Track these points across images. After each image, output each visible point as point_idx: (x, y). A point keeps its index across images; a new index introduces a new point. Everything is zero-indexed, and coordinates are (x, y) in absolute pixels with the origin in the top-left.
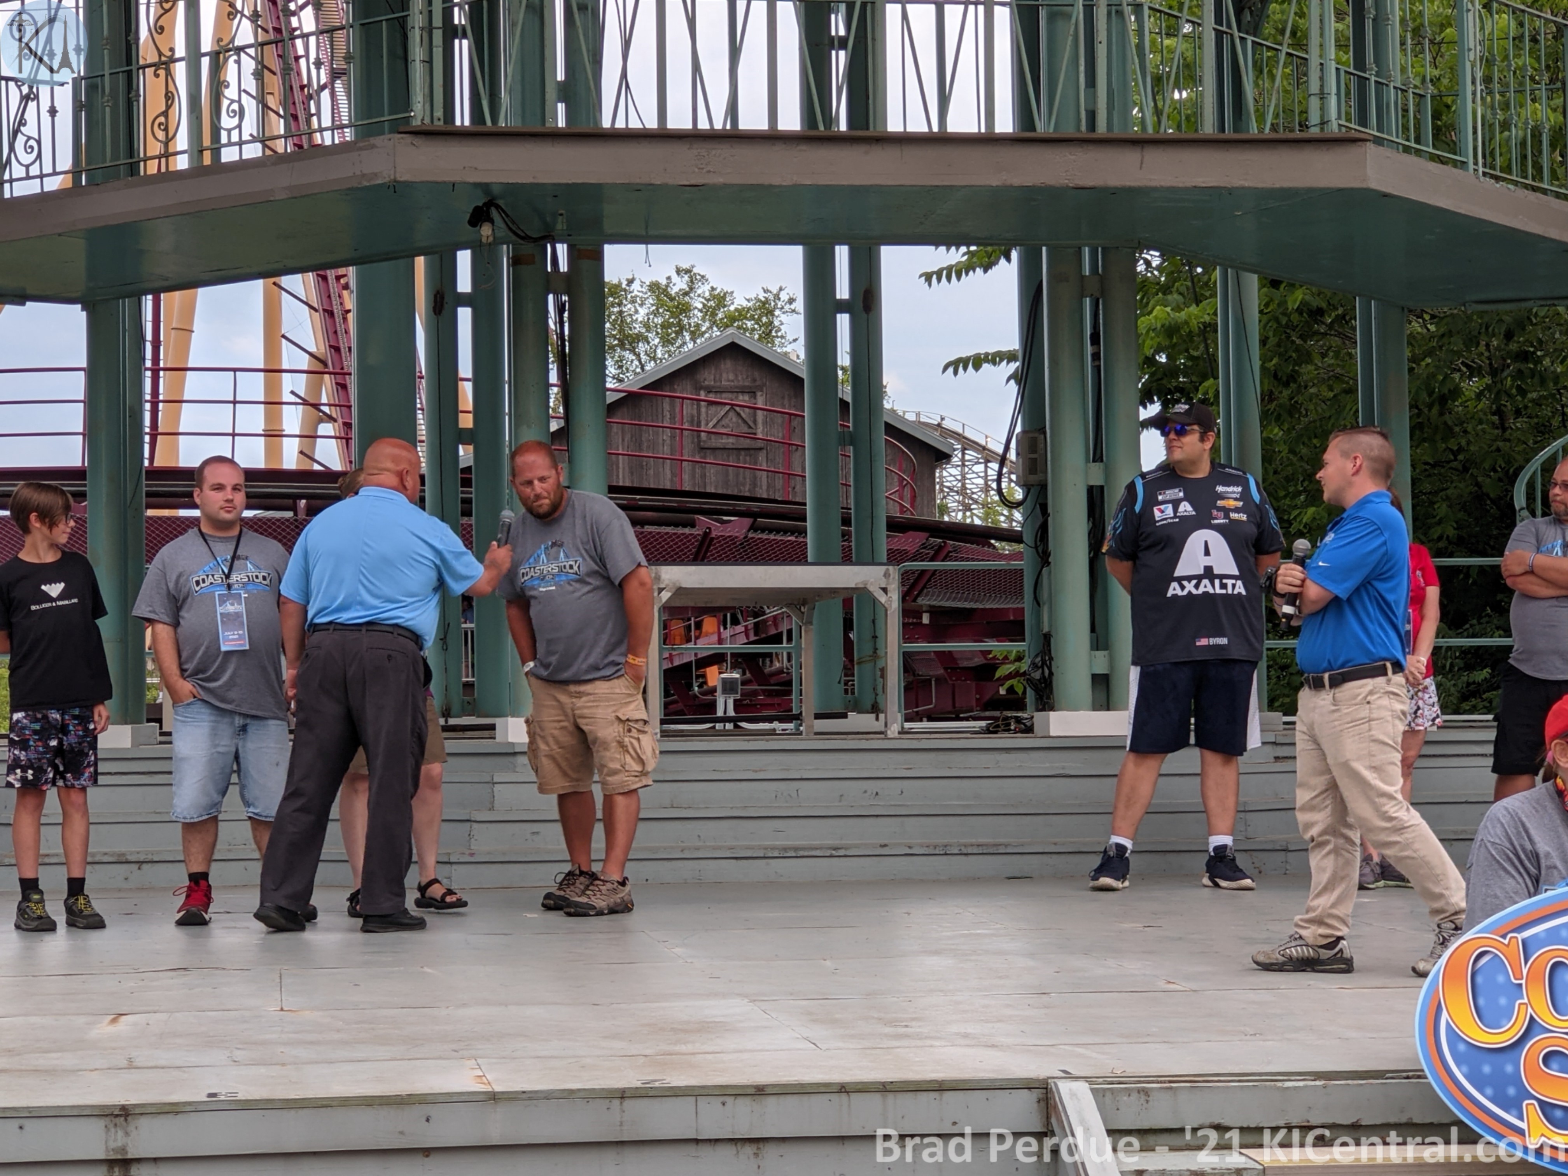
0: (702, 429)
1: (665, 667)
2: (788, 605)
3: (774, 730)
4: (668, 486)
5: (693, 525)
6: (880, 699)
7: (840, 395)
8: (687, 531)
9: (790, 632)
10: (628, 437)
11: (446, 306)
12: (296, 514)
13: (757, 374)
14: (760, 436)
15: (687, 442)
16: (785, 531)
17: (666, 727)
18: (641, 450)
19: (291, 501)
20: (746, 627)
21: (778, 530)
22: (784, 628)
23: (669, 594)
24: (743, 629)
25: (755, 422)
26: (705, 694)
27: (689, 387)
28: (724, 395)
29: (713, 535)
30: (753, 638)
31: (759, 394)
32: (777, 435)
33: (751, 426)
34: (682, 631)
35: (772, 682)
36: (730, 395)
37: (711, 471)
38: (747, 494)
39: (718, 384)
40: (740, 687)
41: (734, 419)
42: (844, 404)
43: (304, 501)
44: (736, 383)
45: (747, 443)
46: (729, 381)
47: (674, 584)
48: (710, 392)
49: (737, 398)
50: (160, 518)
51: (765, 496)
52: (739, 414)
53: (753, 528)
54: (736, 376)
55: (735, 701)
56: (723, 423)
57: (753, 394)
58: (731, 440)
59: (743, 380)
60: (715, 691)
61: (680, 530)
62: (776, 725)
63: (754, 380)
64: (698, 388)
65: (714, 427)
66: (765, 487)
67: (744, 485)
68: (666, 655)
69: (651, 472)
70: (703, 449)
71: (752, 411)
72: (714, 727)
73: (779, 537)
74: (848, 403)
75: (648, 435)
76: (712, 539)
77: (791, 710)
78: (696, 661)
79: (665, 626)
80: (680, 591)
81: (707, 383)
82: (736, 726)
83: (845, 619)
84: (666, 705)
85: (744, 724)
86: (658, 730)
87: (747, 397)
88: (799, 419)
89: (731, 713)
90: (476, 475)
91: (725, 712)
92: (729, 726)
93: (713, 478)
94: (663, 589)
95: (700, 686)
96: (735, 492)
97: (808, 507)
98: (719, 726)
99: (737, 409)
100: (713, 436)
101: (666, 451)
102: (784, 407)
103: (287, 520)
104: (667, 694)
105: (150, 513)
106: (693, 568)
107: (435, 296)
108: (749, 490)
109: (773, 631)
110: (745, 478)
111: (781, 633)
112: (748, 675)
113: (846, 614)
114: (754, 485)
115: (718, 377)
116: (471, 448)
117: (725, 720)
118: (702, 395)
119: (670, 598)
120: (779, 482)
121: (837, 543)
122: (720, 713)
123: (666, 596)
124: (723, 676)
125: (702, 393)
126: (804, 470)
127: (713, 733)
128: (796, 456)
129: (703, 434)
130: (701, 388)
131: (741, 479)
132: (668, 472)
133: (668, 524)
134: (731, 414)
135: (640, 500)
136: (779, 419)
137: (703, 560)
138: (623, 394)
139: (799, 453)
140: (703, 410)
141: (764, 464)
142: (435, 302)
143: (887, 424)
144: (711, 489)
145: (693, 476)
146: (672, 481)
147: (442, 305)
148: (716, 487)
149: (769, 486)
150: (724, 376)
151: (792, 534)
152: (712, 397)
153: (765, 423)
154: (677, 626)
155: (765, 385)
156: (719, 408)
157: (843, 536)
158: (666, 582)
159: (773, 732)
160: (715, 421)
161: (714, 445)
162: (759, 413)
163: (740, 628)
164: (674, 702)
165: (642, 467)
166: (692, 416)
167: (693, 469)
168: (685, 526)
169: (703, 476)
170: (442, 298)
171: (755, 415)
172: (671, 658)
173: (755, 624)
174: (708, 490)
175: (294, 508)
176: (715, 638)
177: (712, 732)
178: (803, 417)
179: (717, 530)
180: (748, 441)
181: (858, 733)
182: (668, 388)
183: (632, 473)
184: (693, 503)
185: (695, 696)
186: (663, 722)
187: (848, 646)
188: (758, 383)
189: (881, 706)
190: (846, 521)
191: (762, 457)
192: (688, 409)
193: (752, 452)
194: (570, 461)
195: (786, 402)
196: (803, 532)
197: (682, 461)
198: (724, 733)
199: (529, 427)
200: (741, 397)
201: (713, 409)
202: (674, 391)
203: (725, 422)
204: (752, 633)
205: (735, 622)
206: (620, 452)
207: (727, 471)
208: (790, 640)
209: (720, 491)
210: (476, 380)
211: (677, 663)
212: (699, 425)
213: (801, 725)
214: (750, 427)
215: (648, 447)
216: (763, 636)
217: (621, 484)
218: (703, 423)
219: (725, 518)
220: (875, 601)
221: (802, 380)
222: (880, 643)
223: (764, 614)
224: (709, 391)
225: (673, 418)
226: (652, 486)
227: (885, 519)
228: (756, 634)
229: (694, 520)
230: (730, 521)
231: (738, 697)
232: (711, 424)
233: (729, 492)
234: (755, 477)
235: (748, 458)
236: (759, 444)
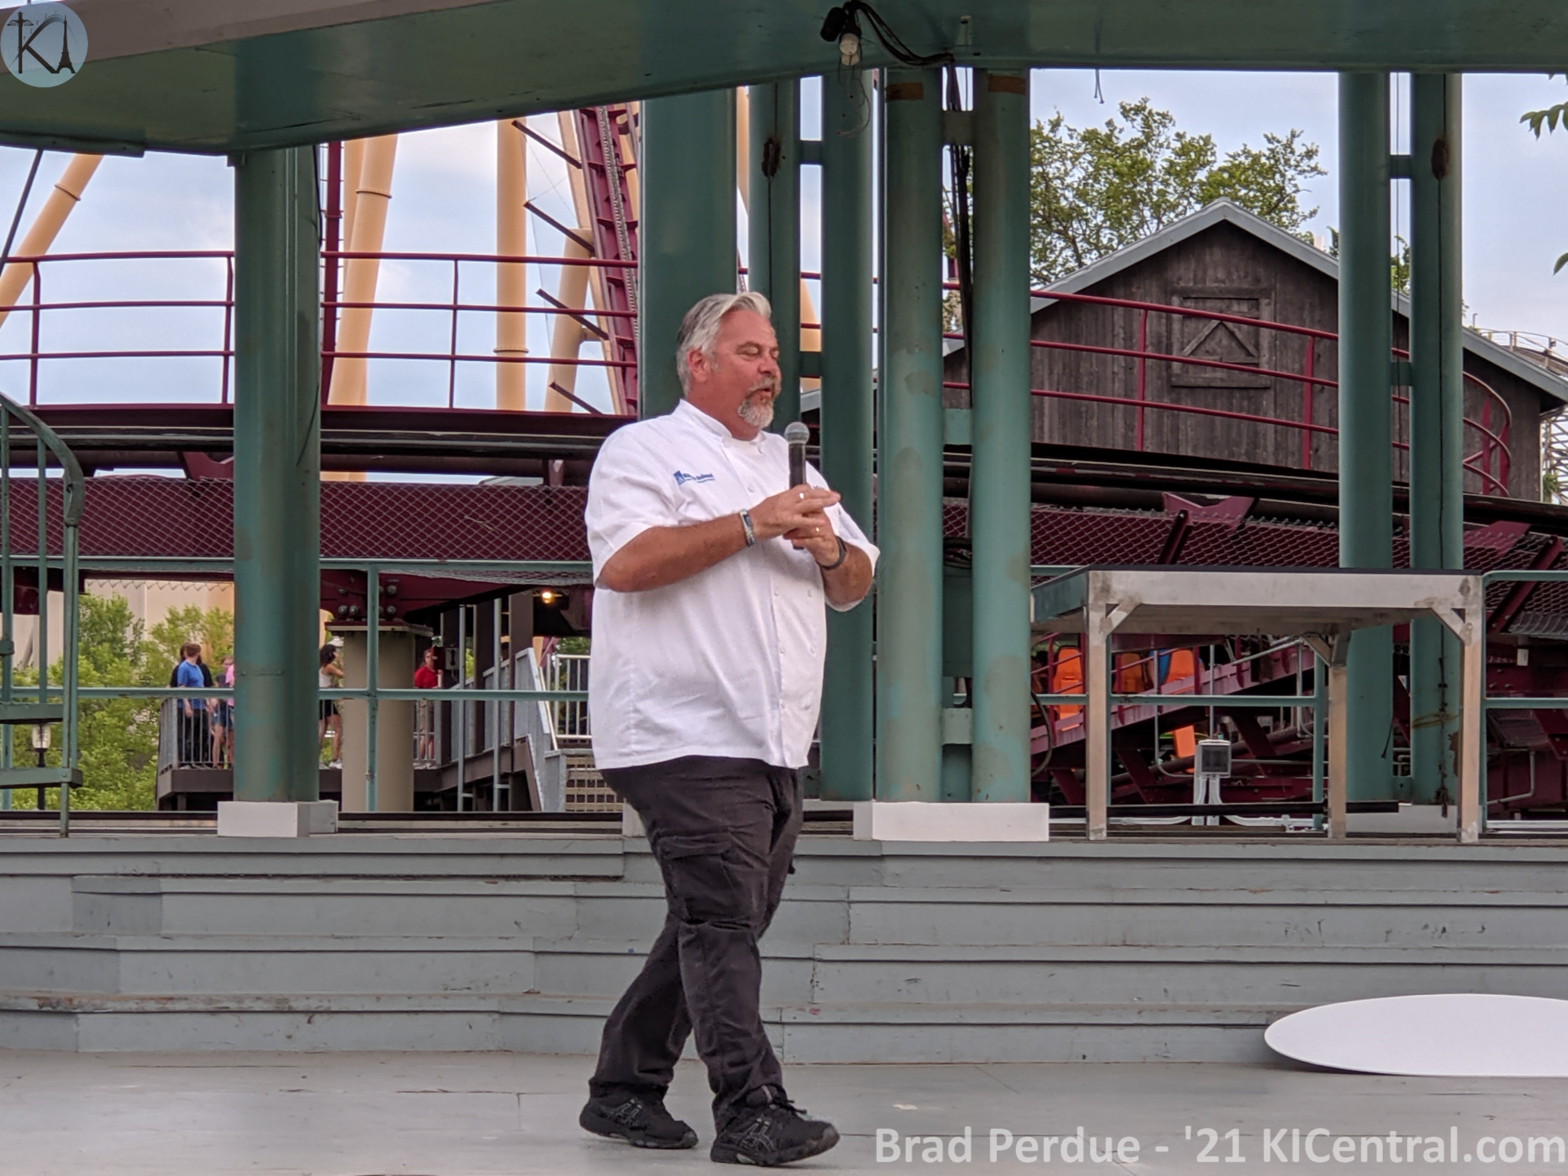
0: (1174, 356)
1: (1113, 727)
2: (1308, 635)
3: (1283, 828)
4: (1120, 445)
5: (1159, 508)
6: (1448, 783)
7: (1394, 307)
8: (1149, 515)
9: (1308, 677)
10: (1058, 368)
11: (782, 162)
12: (547, 482)
13: (1261, 272)
14: (1265, 368)
15: (1151, 376)
16: (1304, 517)
17: (1115, 820)
18: (1078, 388)
19: (541, 461)
20: (1239, 666)
21: (1292, 516)
22: (1298, 669)
23: (1124, 615)
24: (1234, 670)
25: (1257, 346)
26: (1172, 769)
27: (1155, 290)
28: (1209, 304)
29: (1191, 522)
30: (1249, 684)
31: (1264, 302)
32: (1292, 366)
33: (1251, 351)
34: (1138, 672)
35: (1278, 753)
36: (1219, 304)
37: (1188, 423)
38: (1243, 459)
39: (1200, 286)
40: (1230, 760)
41: (1225, 342)
42: (1400, 320)
43: (559, 463)
44: (1228, 285)
45: (1244, 379)
46: (1217, 280)
47: (1131, 599)
48: (1186, 298)
49: (1229, 307)
50: (340, 485)
51: (1271, 462)
52: (1232, 334)
53: (1254, 512)
54: (1229, 274)
55: (1222, 781)
56: (1208, 346)
57: (1254, 301)
58: (1220, 374)
59: (1239, 281)
60: (1192, 765)
61: (1139, 515)
62: (1287, 821)
63: (1257, 280)
64: (1168, 292)
65: (1193, 353)
66: (1271, 449)
67: (1238, 444)
68: (1115, 709)
69: (1094, 422)
70: (1175, 387)
71: (1252, 329)
72: (1189, 822)
73: (1294, 528)
74: (1406, 319)
75: (1089, 365)
76: (1190, 529)
77: (1311, 800)
78: (1160, 718)
79: (1114, 661)
80: (1141, 611)
81: (1182, 284)
82: (1224, 821)
83: (1396, 657)
84: (1114, 785)
85: (1235, 819)
86: (1104, 826)
87: (1244, 307)
88: (1327, 342)
89: (1216, 800)
90: (825, 426)
91: (1207, 799)
92: (1213, 821)
93: (1190, 433)
94: (1116, 606)
95: (1166, 758)
96: (1225, 456)
97: (1342, 482)
98: (1197, 821)
99: (1230, 325)
100: (1191, 368)
101: (1117, 391)
102: (1302, 322)
103: (534, 491)
104: (1115, 769)
105: (326, 476)
106: (1162, 574)
107: (766, 146)
108: (1247, 453)
109: (1281, 674)
110: (1239, 434)
111: (1294, 678)
112: (1241, 742)
113: (1397, 648)
114: (1254, 444)
115: (1200, 274)
116: (817, 383)
117: (1206, 810)
118: (1176, 303)
119: (1124, 621)
120: (1294, 440)
121: (1386, 538)
122: (1198, 800)
123: (1118, 617)
124: (1202, 742)
125: (1176, 300)
126: (1334, 421)
127: (1186, 832)
128: (1321, 401)
129: (1175, 364)
130: (1174, 292)
131: (1234, 434)
132: (1120, 424)
133: (1120, 504)
134: (1220, 333)
135: (1078, 466)
136: (1294, 341)
137: (1173, 562)
138: (1052, 301)
139: (1325, 395)
140: (1176, 326)
141: (1272, 413)
142: (766, 154)
143: (1467, 353)
144: (1187, 451)
145: (1159, 431)
146: (1125, 437)
147: (776, 161)
148: (1195, 448)
149: (1277, 447)
150: (1210, 272)
151: (1314, 523)
152: (1190, 307)
153: (1273, 348)
154: (1131, 664)
155: (1275, 288)
156: (1201, 323)
157: (1395, 526)
158: (1119, 596)
159: (1280, 832)
160: (1194, 344)
161: (1193, 382)
162: (1264, 332)
163: (1229, 669)
164: (1126, 781)
165: (1079, 414)
166: (1159, 336)
167: (1160, 417)
168: (1146, 508)
169: (1175, 430)
170: (778, 150)
171: (1257, 335)
172: (1120, 714)
173: (1253, 661)
174: (1182, 453)
175: (544, 473)
176: (1190, 683)
177: (1185, 829)
178: (1336, 339)
179: (1197, 515)
180: (1246, 375)
181: (1414, 835)
182: (1121, 291)
183: (1064, 425)
184: (1159, 473)
185: (1158, 773)
186: (1111, 813)
187: (1401, 698)
188: (1264, 285)
189: (1451, 794)
190: (1401, 504)
191: (1267, 401)
192: (1154, 324)
193: (1252, 393)
194: (971, 405)
195: (1306, 315)
196: (1332, 519)
197: (1143, 406)
198: (1205, 832)
199: (910, 352)
200: (1235, 307)
201: (1192, 324)
202: (1131, 296)
203: (1211, 345)
204: (1247, 676)
205: (1223, 658)
206: (1046, 390)
207: (1213, 423)
208: (1308, 686)
209: (1201, 454)
210: (828, 277)
211: (1130, 719)
212: (1169, 350)
213: (1325, 821)
214: (1249, 354)
215: (1090, 384)
216: (1266, 680)
217: (1046, 441)
218: (1176, 347)
219: (1210, 496)
220: (1443, 628)
221: (1335, 282)
222: (1451, 696)
223: (1267, 646)
224: (1186, 296)
225: (1129, 338)
226: (1095, 445)
227: (1461, 500)
228: (1254, 679)
229: (1161, 499)
230: (1217, 501)
231: (1228, 775)
232: (1188, 349)
233: (1216, 456)
234: (1256, 433)
235: (1245, 403)
236: (1264, 381)
